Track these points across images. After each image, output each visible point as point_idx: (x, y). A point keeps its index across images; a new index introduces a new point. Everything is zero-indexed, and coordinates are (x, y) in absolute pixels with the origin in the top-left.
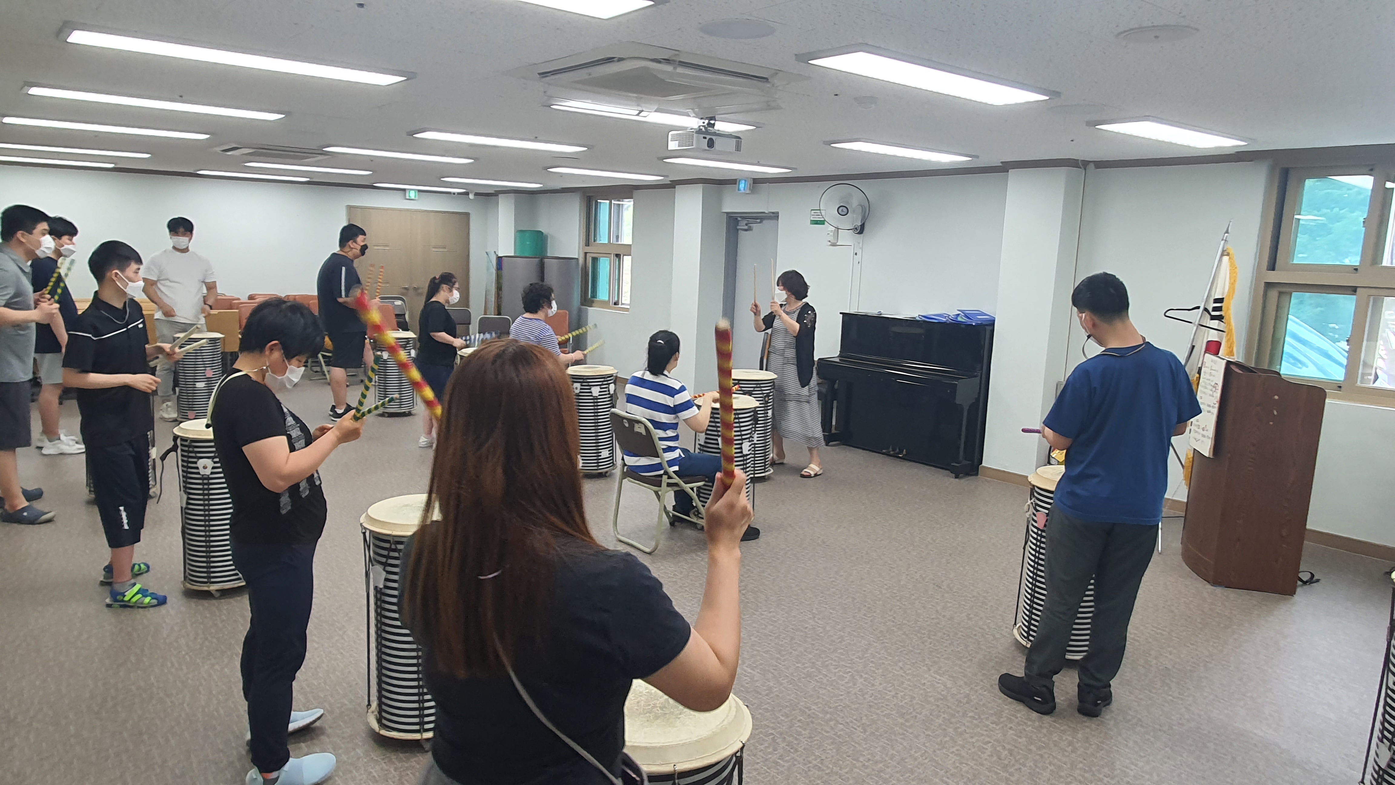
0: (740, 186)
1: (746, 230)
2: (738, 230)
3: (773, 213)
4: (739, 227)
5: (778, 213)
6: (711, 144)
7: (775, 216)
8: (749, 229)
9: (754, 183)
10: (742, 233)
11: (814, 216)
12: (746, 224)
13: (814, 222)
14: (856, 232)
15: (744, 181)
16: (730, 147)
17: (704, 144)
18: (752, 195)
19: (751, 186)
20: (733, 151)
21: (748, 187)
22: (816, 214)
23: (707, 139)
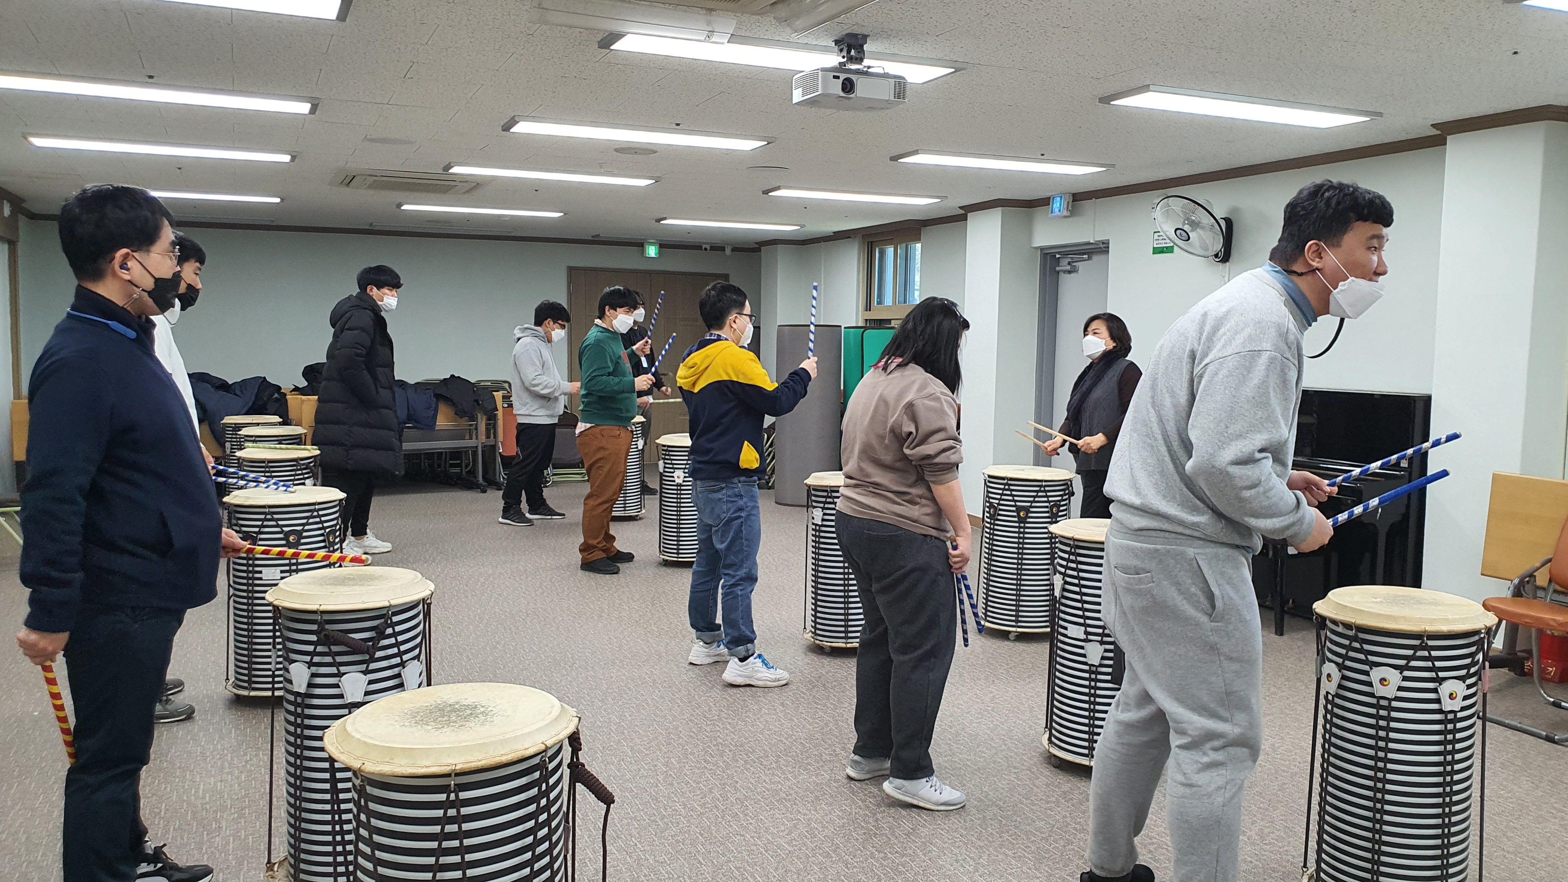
0: (1055, 205)
1: (1070, 272)
2: (1058, 272)
4: (1058, 269)
5: (1108, 242)
6: (848, 86)
7: (1104, 248)
8: (1074, 271)
9: (1073, 201)
10: (1063, 277)
11: (1158, 242)
12: (1069, 263)
13: (1158, 251)
14: (1217, 260)
15: (1058, 199)
16: (886, 92)
17: (836, 87)
18: (1071, 219)
19: (1070, 205)
20: (892, 98)
21: (1066, 206)
22: (1161, 238)
23: (842, 79)
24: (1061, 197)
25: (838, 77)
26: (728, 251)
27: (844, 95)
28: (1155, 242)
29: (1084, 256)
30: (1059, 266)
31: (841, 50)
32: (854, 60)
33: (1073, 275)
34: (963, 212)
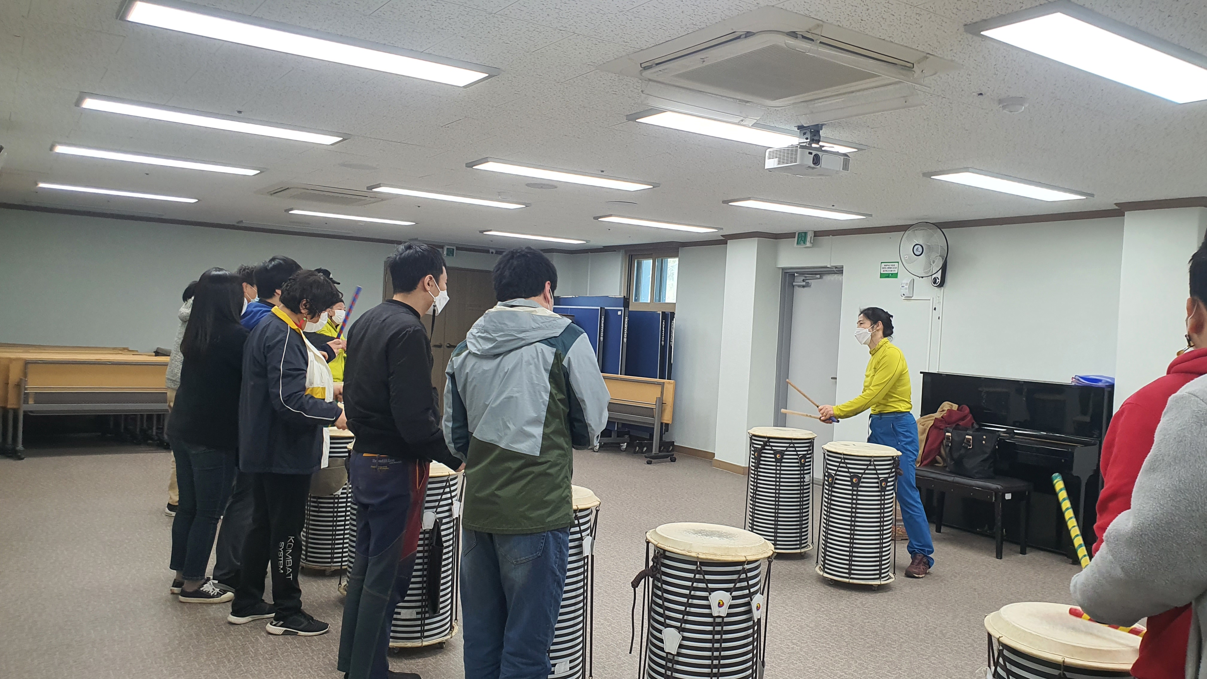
1: (804, 287)
2: (793, 286)
3: (836, 268)
5: (842, 267)
6: (817, 160)
7: (838, 271)
8: (807, 285)
10: (797, 290)
11: (884, 269)
12: (803, 281)
13: (882, 276)
14: (935, 285)
16: (838, 164)
17: (809, 160)
18: (813, 249)
19: (815, 240)
20: (841, 169)
21: (809, 239)
22: (887, 267)
23: (813, 154)
24: (805, 233)
25: (809, 153)
27: (813, 166)
28: (882, 270)
29: (818, 276)
30: (794, 282)
31: (805, 134)
32: (814, 141)
33: (806, 289)
34: (724, 239)
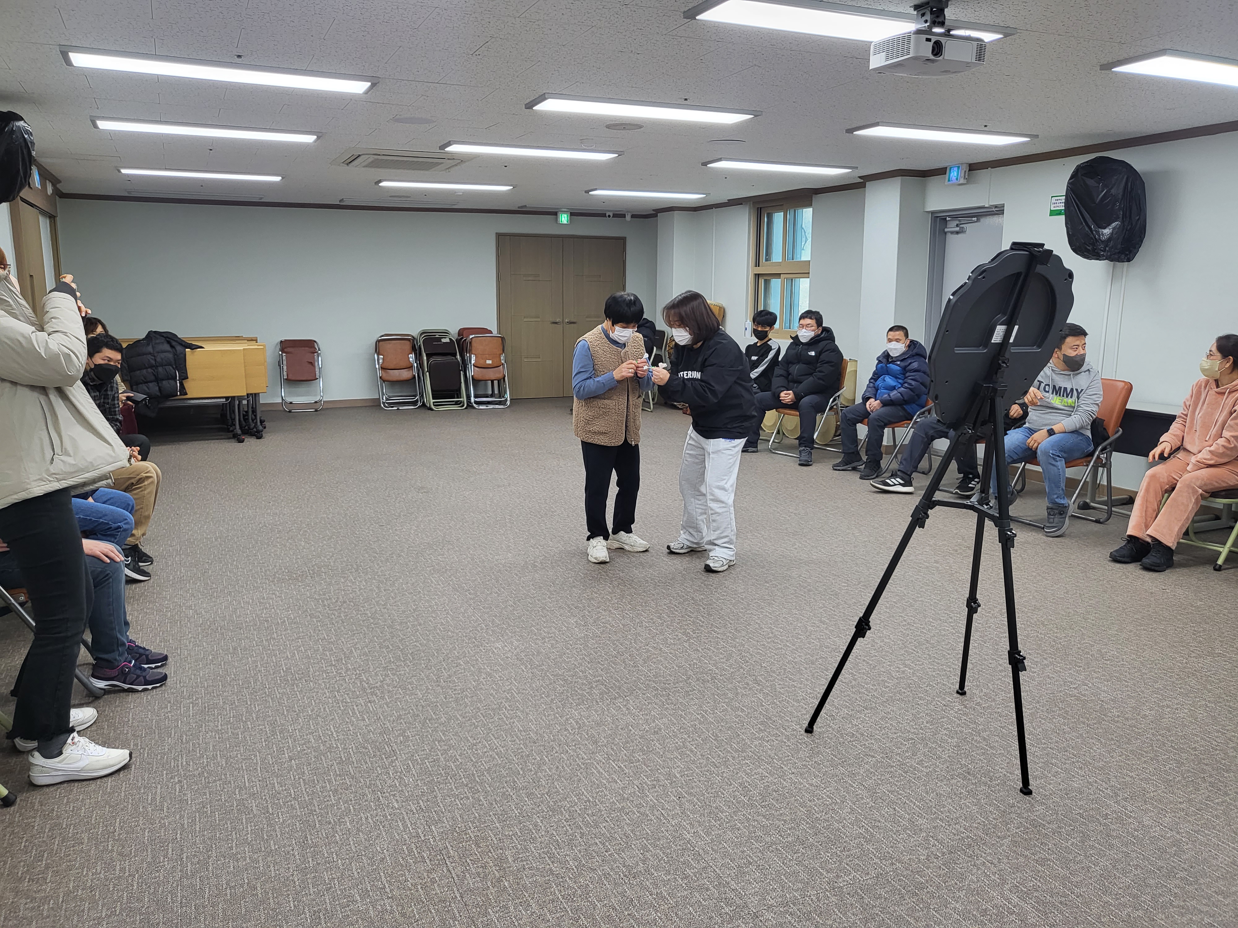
0: (952, 174)
1: (957, 233)
2: (946, 233)
3: (996, 207)
4: (946, 230)
5: (1003, 206)
6: (938, 49)
7: (999, 210)
8: (961, 231)
9: (969, 171)
10: (950, 237)
11: (1055, 205)
12: (957, 226)
13: (1053, 213)
15: (956, 169)
16: (968, 55)
17: (927, 50)
18: (967, 186)
19: (967, 174)
20: (974, 61)
21: (963, 175)
22: (1059, 201)
23: (933, 41)
24: (959, 167)
25: (928, 40)
26: (628, 218)
27: (932, 57)
28: (1052, 206)
29: (974, 219)
30: (946, 227)
31: (923, 15)
32: (936, 24)
33: (960, 235)
34: (862, 181)
